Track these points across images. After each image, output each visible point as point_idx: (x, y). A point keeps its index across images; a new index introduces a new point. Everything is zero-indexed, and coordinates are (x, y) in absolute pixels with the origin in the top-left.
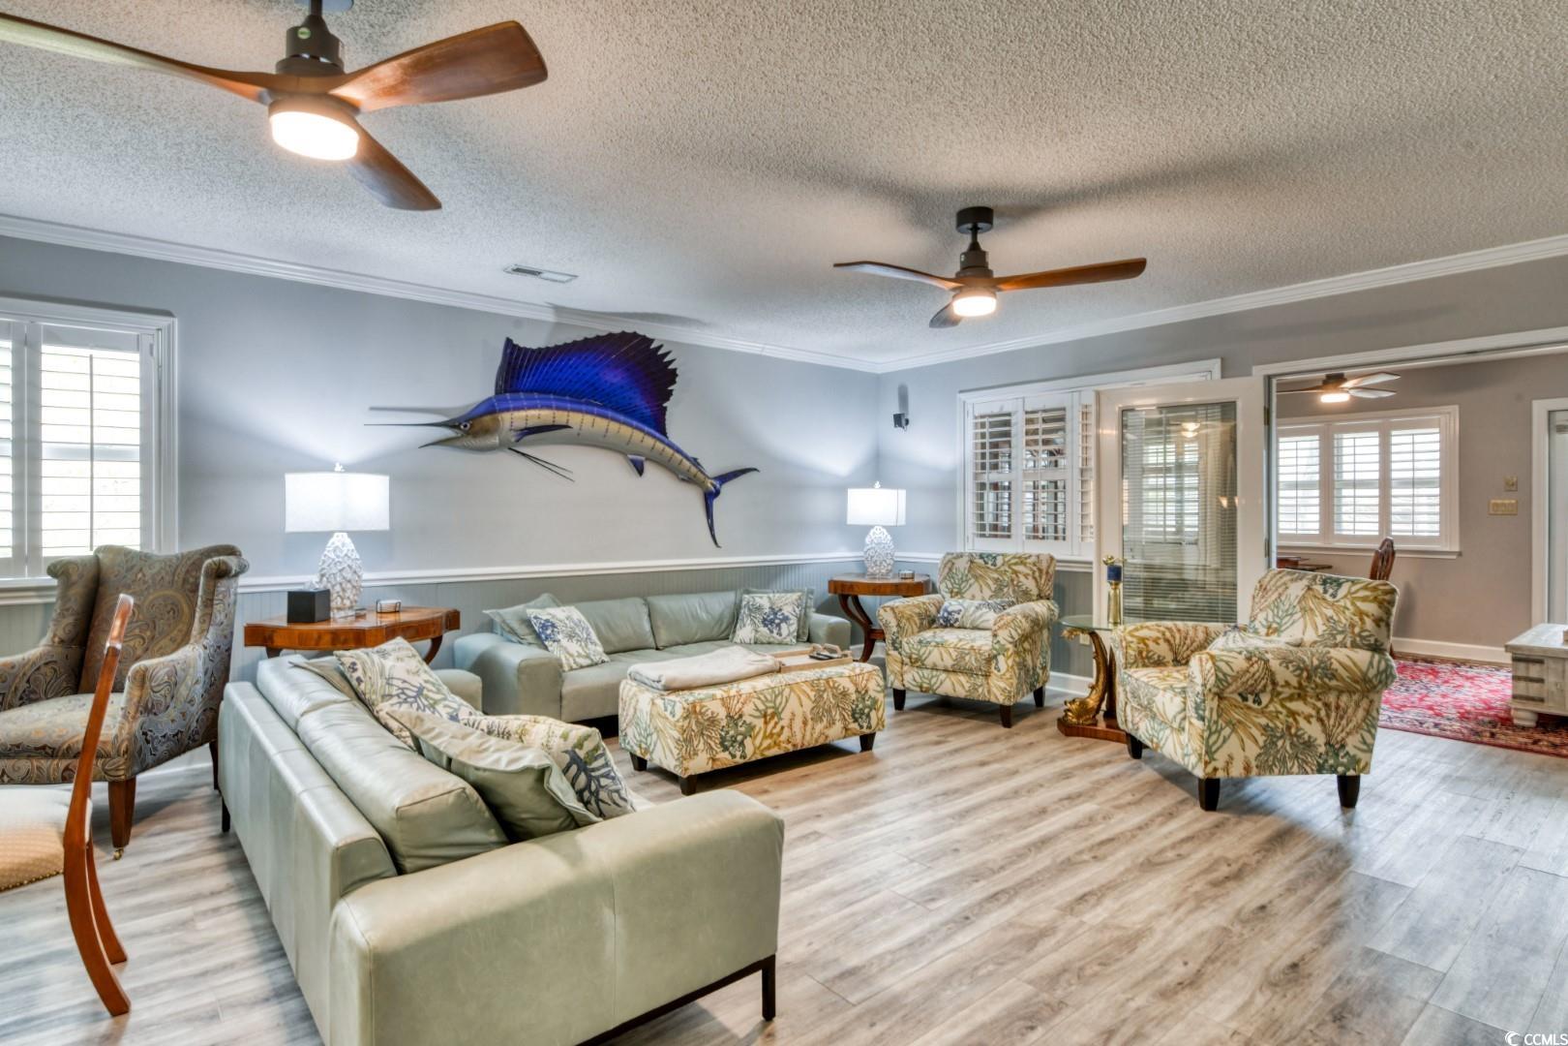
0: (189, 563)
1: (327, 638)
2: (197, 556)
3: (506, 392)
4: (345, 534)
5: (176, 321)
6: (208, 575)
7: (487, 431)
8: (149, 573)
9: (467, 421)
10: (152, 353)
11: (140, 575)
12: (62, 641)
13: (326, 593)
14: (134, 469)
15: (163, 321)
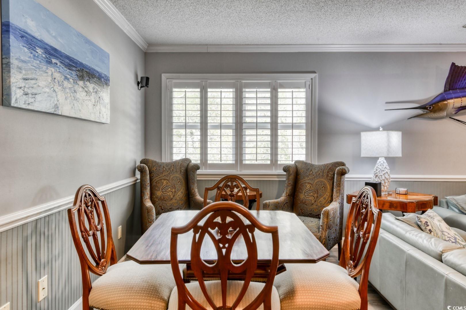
0: (328, 168)
1: (387, 205)
2: (330, 166)
3: (449, 90)
4: (384, 158)
5: (317, 74)
6: (338, 174)
7: (441, 110)
8: (314, 171)
9: (431, 105)
10: (309, 89)
11: (311, 172)
12: (289, 195)
13: (380, 183)
14: (303, 132)
15: (313, 75)
